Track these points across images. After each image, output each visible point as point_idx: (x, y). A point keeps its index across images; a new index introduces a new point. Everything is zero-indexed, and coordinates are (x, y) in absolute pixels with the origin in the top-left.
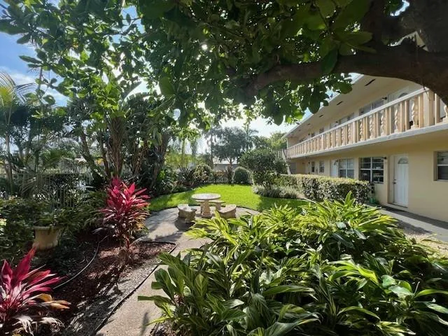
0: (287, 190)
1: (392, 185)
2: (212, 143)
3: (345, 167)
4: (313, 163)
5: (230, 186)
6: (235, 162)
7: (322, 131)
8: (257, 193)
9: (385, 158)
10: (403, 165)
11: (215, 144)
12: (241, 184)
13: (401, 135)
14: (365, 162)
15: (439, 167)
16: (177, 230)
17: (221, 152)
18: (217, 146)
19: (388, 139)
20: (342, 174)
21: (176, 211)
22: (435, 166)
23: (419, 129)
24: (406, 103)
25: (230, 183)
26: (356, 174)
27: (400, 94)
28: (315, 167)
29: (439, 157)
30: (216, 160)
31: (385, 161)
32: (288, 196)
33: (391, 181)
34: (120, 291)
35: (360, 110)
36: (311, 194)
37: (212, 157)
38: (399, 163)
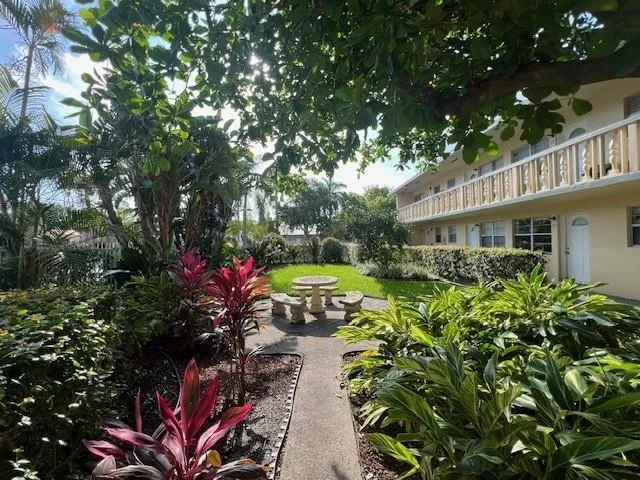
0: (409, 268)
1: (564, 255)
2: (277, 204)
3: (490, 233)
4: (438, 230)
5: (319, 267)
6: (313, 231)
7: (451, 183)
8: (369, 275)
9: (554, 218)
10: (581, 227)
11: (282, 205)
12: (333, 263)
13: (592, 184)
14: (522, 225)
15: (635, 228)
16: (284, 334)
17: (293, 217)
18: (286, 207)
19: (570, 191)
20: (484, 242)
21: (269, 304)
22: (629, 226)
23: (622, 174)
24: (600, 140)
25: (316, 262)
26: (509, 240)
27: (572, 129)
28: (443, 234)
29: (635, 216)
30: (284, 229)
31: (553, 223)
32: (416, 277)
33: (563, 250)
34: (260, 436)
35: (512, 152)
36: (450, 273)
37: (278, 225)
38: (573, 224)
